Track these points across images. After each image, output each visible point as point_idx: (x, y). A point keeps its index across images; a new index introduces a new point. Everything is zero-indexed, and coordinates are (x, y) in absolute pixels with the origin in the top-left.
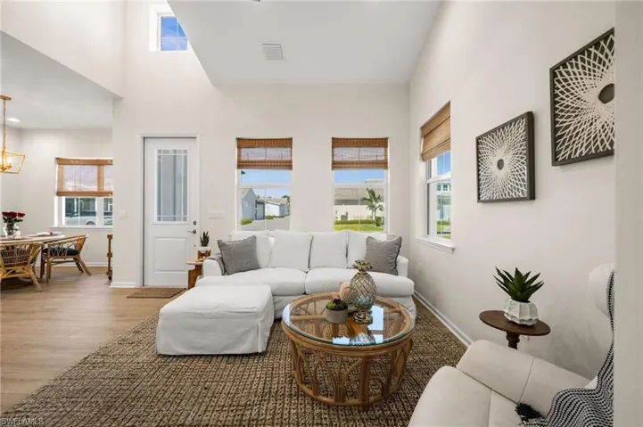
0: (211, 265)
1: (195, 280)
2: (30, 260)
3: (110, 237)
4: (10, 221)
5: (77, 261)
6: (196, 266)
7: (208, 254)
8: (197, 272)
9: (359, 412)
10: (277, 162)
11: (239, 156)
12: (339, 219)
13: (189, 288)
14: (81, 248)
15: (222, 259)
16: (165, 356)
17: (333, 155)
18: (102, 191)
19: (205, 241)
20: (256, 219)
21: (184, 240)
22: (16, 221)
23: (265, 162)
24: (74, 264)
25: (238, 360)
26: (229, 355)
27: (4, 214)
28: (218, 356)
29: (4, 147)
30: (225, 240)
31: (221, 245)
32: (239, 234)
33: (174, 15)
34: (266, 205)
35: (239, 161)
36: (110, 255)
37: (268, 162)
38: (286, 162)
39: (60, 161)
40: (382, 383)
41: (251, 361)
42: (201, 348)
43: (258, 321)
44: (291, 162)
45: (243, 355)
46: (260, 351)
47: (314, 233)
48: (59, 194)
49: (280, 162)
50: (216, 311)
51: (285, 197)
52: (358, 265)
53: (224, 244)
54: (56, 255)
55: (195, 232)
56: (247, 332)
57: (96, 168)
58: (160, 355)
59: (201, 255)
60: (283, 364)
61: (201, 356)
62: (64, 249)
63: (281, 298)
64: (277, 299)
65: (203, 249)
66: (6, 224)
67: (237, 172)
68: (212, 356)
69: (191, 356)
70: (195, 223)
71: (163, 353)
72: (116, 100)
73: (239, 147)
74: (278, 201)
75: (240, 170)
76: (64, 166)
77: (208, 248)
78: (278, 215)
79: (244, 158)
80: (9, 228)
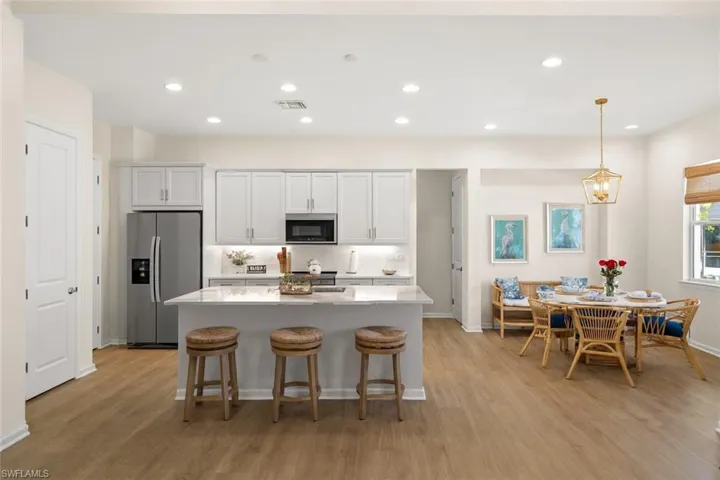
22: (615, 273)
29: (602, 169)
80: (608, 283)
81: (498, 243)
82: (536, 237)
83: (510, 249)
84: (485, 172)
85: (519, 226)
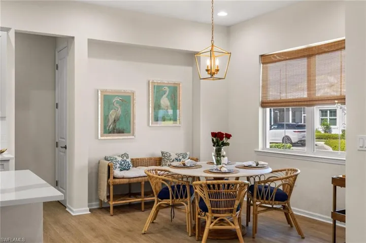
2: (236, 207)
4: (218, 145)
5: (286, 210)
14: (291, 190)
18: (314, 97)
22: (224, 144)
24: (281, 216)
27: (214, 135)
29: (213, 45)
39: (265, 59)
48: (264, 105)
54: (262, 199)
57: (304, 61)
62: (272, 189)
66: (215, 148)
76: (269, 65)
80: (218, 153)
81: (106, 118)
82: (141, 112)
83: (117, 124)
84: (91, 42)
85: (126, 101)
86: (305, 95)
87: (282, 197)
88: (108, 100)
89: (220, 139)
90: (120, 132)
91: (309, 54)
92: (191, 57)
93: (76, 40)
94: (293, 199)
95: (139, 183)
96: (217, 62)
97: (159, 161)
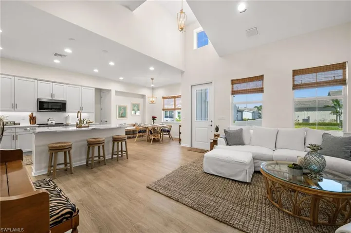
0: (221, 141)
1: (213, 146)
3: (180, 126)
4: (153, 120)
5: (169, 134)
6: (214, 140)
7: (218, 136)
8: (214, 143)
9: (311, 226)
10: (254, 89)
11: (232, 88)
12: (301, 121)
13: (211, 150)
14: (170, 130)
15: (226, 138)
16: (206, 173)
17: (293, 81)
18: (176, 108)
19: (217, 129)
20: (237, 120)
21: (207, 129)
23: (247, 90)
24: (168, 136)
25: (237, 183)
26: (233, 180)
27: (152, 117)
28: (228, 179)
29: (152, 95)
30: (227, 130)
31: (225, 131)
32: (233, 127)
33: (203, 30)
34: (244, 113)
35: (232, 91)
36: (180, 133)
37: (248, 90)
38: (260, 88)
39: (164, 98)
40: (329, 217)
41: (243, 185)
42: (220, 173)
43: (247, 168)
44: (263, 88)
45: (239, 182)
46: (248, 182)
47: (279, 129)
48: (163, 110)
49: (256, 89)
50: (227, 159)
51: (256, 107)
52: (311, 147)
53: (226, 131)
54: (164, 132)
55: (212, 126)
56: (241, 171)
57: (173, 99)
58: (204, 172)
59: (215, 136)
60: (261, 191)
61: (220, 177)
62: (166, 130)
63: (258, 161)
64: (256, 161)
65: (216, 133)
67: (231, 96)
68: (225, 178)
69: (216, 176)
70: (212, 121)
71: (206, 171)
72: (182, 72)
73: (232, 84)
74: (251, 110)
75: (233, 96)
76: (165, 100)
77: (219, 133)
78: (251, 118)
79: (235, 89)
80: (154, 122)
82: (129, 111)
83: (122, 115)
84: (116, 92)
85: (125, 108)
86: (173, 108)
87: (168, 131)
88: (120, 108)
89: (154, 118)
90: (123, 117)
91: (175, 97)
92: (143, 96)
93: (112, 91)
94: (171, 132)
95: (130, 131)
96: (153, 100)
97: (134, 125)
